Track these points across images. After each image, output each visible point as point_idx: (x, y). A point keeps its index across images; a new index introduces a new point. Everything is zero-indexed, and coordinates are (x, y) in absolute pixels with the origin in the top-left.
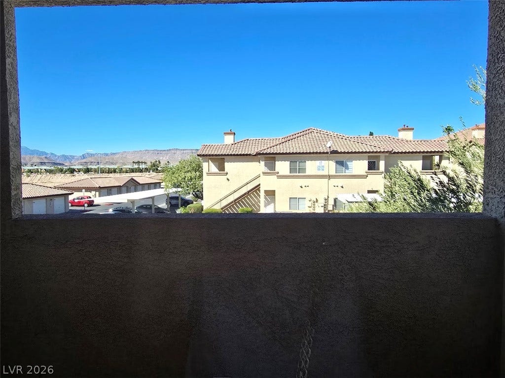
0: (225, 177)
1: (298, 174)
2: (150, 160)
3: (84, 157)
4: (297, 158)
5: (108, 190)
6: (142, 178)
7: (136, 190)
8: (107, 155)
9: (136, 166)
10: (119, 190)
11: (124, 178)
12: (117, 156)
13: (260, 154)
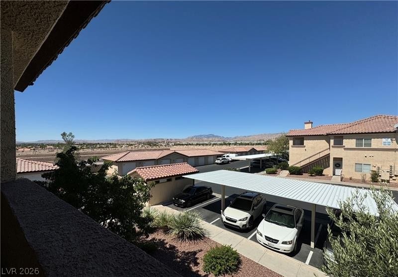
0: (304, 149)
1: (363, 147)
2: (266, 139)
3: (235, 138)
4: (363, 137)
5: (241, 154)
6: (258, 148)
7: (255, 154)
8: (245, 137)
9: (259, 142)
10: (246, 153)
11: (250, 148)
12: (251, 137)
13: (330, 134)
